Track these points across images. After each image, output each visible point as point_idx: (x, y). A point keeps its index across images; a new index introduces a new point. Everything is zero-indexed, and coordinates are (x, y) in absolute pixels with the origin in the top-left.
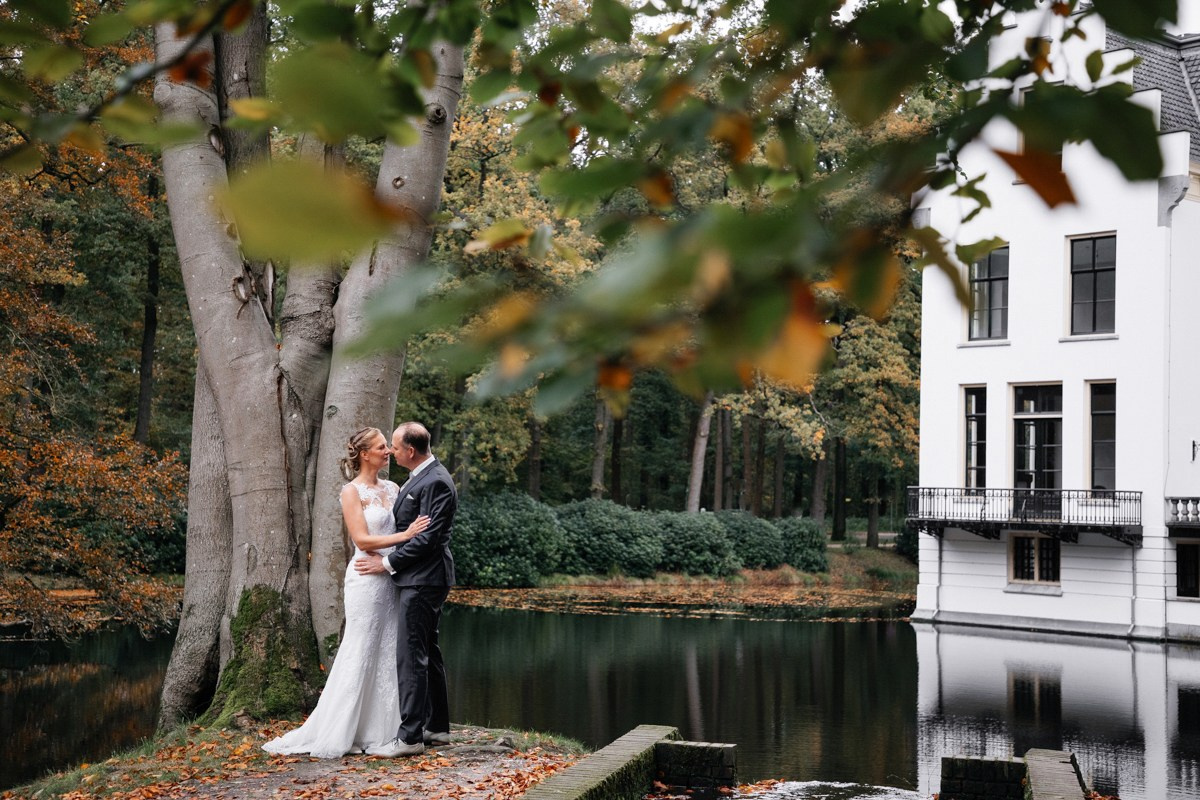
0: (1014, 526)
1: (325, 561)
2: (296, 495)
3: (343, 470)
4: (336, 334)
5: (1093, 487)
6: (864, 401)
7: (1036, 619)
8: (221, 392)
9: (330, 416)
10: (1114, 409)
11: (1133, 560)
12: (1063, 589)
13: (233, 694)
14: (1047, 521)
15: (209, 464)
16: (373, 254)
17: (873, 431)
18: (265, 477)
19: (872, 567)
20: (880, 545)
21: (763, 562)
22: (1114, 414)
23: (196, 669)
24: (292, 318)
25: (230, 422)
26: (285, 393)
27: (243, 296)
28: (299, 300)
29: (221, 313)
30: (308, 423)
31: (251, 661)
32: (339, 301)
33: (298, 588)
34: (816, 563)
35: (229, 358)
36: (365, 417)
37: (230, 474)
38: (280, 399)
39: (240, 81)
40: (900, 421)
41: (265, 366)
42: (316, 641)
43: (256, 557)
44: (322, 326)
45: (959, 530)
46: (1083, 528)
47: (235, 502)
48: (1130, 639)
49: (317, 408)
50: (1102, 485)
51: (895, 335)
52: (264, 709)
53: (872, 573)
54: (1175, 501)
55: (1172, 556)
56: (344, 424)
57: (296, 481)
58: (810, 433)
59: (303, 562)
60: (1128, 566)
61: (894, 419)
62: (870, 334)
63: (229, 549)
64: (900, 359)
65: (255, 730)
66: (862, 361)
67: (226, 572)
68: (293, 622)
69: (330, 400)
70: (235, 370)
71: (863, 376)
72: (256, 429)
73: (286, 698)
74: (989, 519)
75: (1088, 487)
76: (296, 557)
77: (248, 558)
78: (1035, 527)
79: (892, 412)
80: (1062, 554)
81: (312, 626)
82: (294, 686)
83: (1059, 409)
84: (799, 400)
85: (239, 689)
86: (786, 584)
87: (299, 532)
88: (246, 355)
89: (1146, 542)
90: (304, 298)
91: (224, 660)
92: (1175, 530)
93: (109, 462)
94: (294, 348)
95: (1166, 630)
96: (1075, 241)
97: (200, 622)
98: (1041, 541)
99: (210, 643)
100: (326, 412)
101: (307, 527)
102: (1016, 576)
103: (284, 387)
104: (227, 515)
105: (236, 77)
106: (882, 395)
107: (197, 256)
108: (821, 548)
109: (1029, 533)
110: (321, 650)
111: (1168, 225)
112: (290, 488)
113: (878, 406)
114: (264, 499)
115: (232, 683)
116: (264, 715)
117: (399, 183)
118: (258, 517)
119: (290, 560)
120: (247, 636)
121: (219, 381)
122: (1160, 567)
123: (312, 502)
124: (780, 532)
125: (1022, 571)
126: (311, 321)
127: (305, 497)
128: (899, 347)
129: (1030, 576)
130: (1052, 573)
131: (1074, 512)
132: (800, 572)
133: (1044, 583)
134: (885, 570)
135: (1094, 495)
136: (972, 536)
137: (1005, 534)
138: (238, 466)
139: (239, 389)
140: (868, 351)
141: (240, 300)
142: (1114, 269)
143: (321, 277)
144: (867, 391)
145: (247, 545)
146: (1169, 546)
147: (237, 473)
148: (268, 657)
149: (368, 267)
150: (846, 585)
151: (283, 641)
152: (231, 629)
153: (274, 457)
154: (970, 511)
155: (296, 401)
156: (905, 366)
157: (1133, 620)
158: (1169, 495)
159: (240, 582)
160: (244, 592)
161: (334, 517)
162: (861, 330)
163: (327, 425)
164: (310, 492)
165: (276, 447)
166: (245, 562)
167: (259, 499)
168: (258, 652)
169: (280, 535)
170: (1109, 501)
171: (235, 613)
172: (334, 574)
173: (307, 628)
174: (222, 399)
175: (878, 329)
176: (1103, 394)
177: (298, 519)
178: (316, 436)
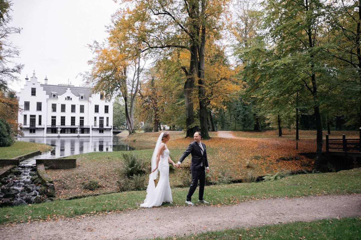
0: (30, 128)
7: (32, 136)
10: (41, 118)
12: (36, 133)
48: (43, 137)
54: (46, 126)
60: (43, 131)
75: (38, 124)
78: (33, 128)
80: (36, 130)
83: (35, 117)
95: (46, 136)
96: (38, 103)
102: (30, 133)
111: (47, 102)
122: (46, 131)
131: (37, 127)
133: (33, 133)
142: (41, 105)
170: (41, 126)
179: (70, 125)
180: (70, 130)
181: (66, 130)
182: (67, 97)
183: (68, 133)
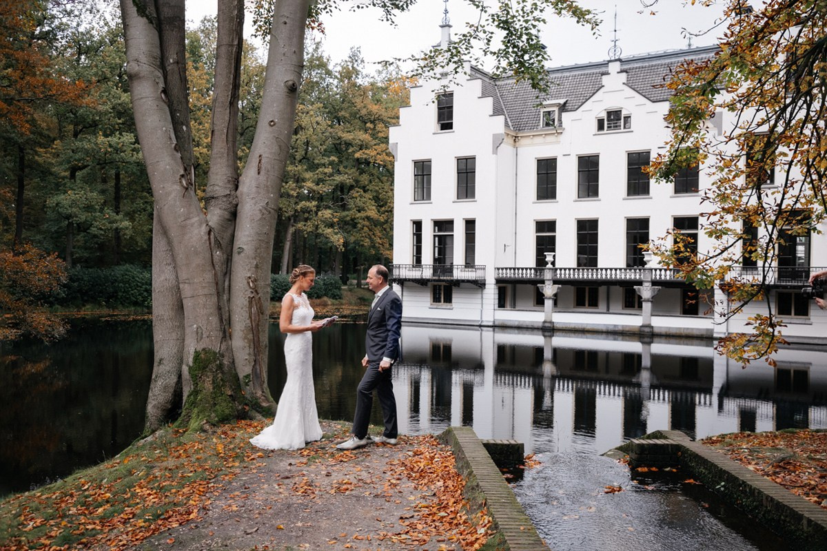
0: (435, 280)
1: (241, 334)
2: (221, 297)
3: (249, 283)
4: (239, 207)
5: (466, 263)
6: (359, 226)
7: (442, 319)
8: (175, 239)
9: (239, 253)
10: (474, 230)
11: (482, 294)
12: (453, 306)
13: (196, 410)
14: (449, 278)
15: (166, 280)
16: (259, 163)
17: (362, 239)
18: (204, 287)
19: (360, 296)
20: (362, 287)
21: (316, 295)
22: (474, 233)
23: (169, 395)
24: (213, 198)
25: (181, 257)
26: (212, 240)
27: (185, 185)
28: (217, 188)
29: (173, 195)
30: (225, 256)
31: (204, 391)
32: (240, 188)
33: (227, 349)
34: (338, 295)
35: (180, 220)
36: (259, 254)
37: (181, 286)
38: (210, 244)
39: (174, 63)
40: (374, 234)
41: (200, 225)
42: (238, 378)
43: (202, 333)
44: (231, 203)
45: (411, 283)
46: (463, 281)
47: (185, 302)
48: (480, 326)
49: (229, 248)
50: (470, 263)
51: (371, 197)
52: (216, 419)
53: (360, 299)
54: (498, 269)
55: (497, 291)
56: (248, 258)
57: (221, 290)
58: (337, 239)
59: (227, 334)
60: (480, 296)
61: (371, 233)
62: (361, 196)
63: (182, 327)
64: (374, 208)
65: (215, 432)
66: (358, 208)
67: (182, 340)
68: (226, 369)
69: (238, 244)
70: (183, 227)
71: (359, 215)
72: (198, 261)
73: (227, 412)
74: (424, 278)
75: (464, 264)
76: (224, 332)
77: (197, 333)
78: (443, 281)
79: (370, 230)
80: (453, 291)
81: (235, 370)
82: (231, 405)
83: (452, 231)
84: (331, 225)
85: (200, 408)
86: (325, 305)
87: (224, 317)
88: (189, 218)
89: (487, 286)
90: (220, 187)
91: (186, 391)
92: (498, 281)
93: (21, 258)
94: (215, 215)
95: (494, 322)
96: (459, 159)
97: (168, 368)
98: (445, 286)
99: (175, 380)
100: (235, 249)
101: (227, 314)
102: (434, 302)
103: (212, 236)
104: (180, 307)
105: (171, 61)
106: (367, 223)
107: (158, 162)
108: (340, 289)
109: (439, 283)
110: (242, 383)
111: (496, 154)
112: (218, 293)
113: (365, 228)
114: (204, 300)
115: (194, 404)
116: (217, 422)
117: (272, 123)
118: (202, 310)
119: (221, 334)
120: (200, 377)
121: (173, 233)
122: (492, 296)
123: (229, 300)
124: (322, 282)
125: (436, 299)
126: (225, 199)
127: (225, 298)
128: (373, 202)
129: (440, 301)
130: (448, 300)
131: (458, 274)
132: (331, 300)
133: (446, 304)
134: (366, 298)
135: (466, 267)
136: (417, 285)
137: (429, 284)
138: (187, 281)
139: (187, 237)
140: (360, 204)
141: (184, 187)
142: (475, 172)
143: (229, 175)
144: (360, 221)
145: (195, 326)
146: (496, 287)
147: (186, 285)
148: (214, 389)
149: (257, 169)
150: (350, 304)
151: (222, 380)
152: (189, 373)
153: (209, 276)
154: (416, 274)
155: (219, 246)
156: (376, 211)
157: (481, 318)
158: (496, 266)
159: (191, 347)
160: (196, 352)
161: (244, 309)
162: (357, 195)
163: (236, 257)
164: (228, 295)
165: (209, 271)
166: (195, 335)
167: (202, 300)
168: (208, 386)
169: (214, 320)
170: (474, 270)
171: (191, 364)
172: (246, 341)
173: (234, 372)
174: (175, 243)
175: (364, 194)
176: (470, 224)
177: (223, 310)
178: (229, 264)
179: (623, 265)
180: (618, 291)
181: (602, 290)
182: (604, 115)
183: (608, 312)
